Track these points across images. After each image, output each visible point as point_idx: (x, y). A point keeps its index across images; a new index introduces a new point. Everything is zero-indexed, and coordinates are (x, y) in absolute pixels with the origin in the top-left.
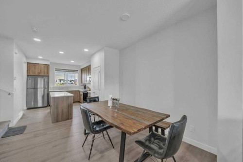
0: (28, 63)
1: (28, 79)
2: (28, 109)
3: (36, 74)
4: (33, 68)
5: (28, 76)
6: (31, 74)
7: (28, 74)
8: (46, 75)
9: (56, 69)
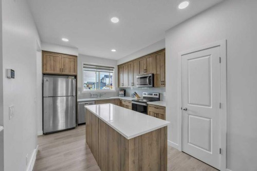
0: (43, 52)
1: (45, 80)
2: (45, 134)
3: (58, 72)
4: (52, 62)
5: (44, 74)
6: (49, 71)
7: (45, 72)
8: (72, 73)
9: (84, 64)
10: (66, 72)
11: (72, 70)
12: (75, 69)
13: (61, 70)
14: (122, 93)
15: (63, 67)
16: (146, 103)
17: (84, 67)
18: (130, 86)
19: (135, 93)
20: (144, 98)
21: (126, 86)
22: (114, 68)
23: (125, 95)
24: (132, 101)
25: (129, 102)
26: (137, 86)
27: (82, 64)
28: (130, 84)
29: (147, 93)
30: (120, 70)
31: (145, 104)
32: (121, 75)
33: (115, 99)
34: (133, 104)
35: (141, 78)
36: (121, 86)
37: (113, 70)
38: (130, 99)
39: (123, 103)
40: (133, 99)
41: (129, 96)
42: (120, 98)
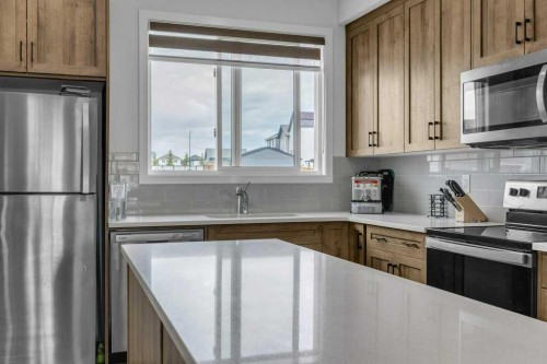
3: (7, 61)
8: (82, 69)
9: (154, 25)
10: (53, 65)
11: (80, 53)
12: (98, 48)
13: (28, 50)
14: (373, 188)
15: (33, 38)
16: (525, 247)
17: (154, 41)
18: (420, 144)
19: (454, 185)
20: (516, 217)
21: (391, 144)
22: (321, 41)
23: (388, 202)
24: (431, 233)
25: (411, 239)
26: (466, 139)
27: (144, 24)
28: (421, 130)
29: (532, 187)
30: (361, 50)
31: (516, 257)
32: (366, 84)
33: (321, 226)
34: (433, 254)
35: (494, 81)
36: (365, 151)
37: (315, 54)
38: (419, 223)
39: (374, 247)
40: (438, 223)
41: (413, 210)
42: (353, 218)
